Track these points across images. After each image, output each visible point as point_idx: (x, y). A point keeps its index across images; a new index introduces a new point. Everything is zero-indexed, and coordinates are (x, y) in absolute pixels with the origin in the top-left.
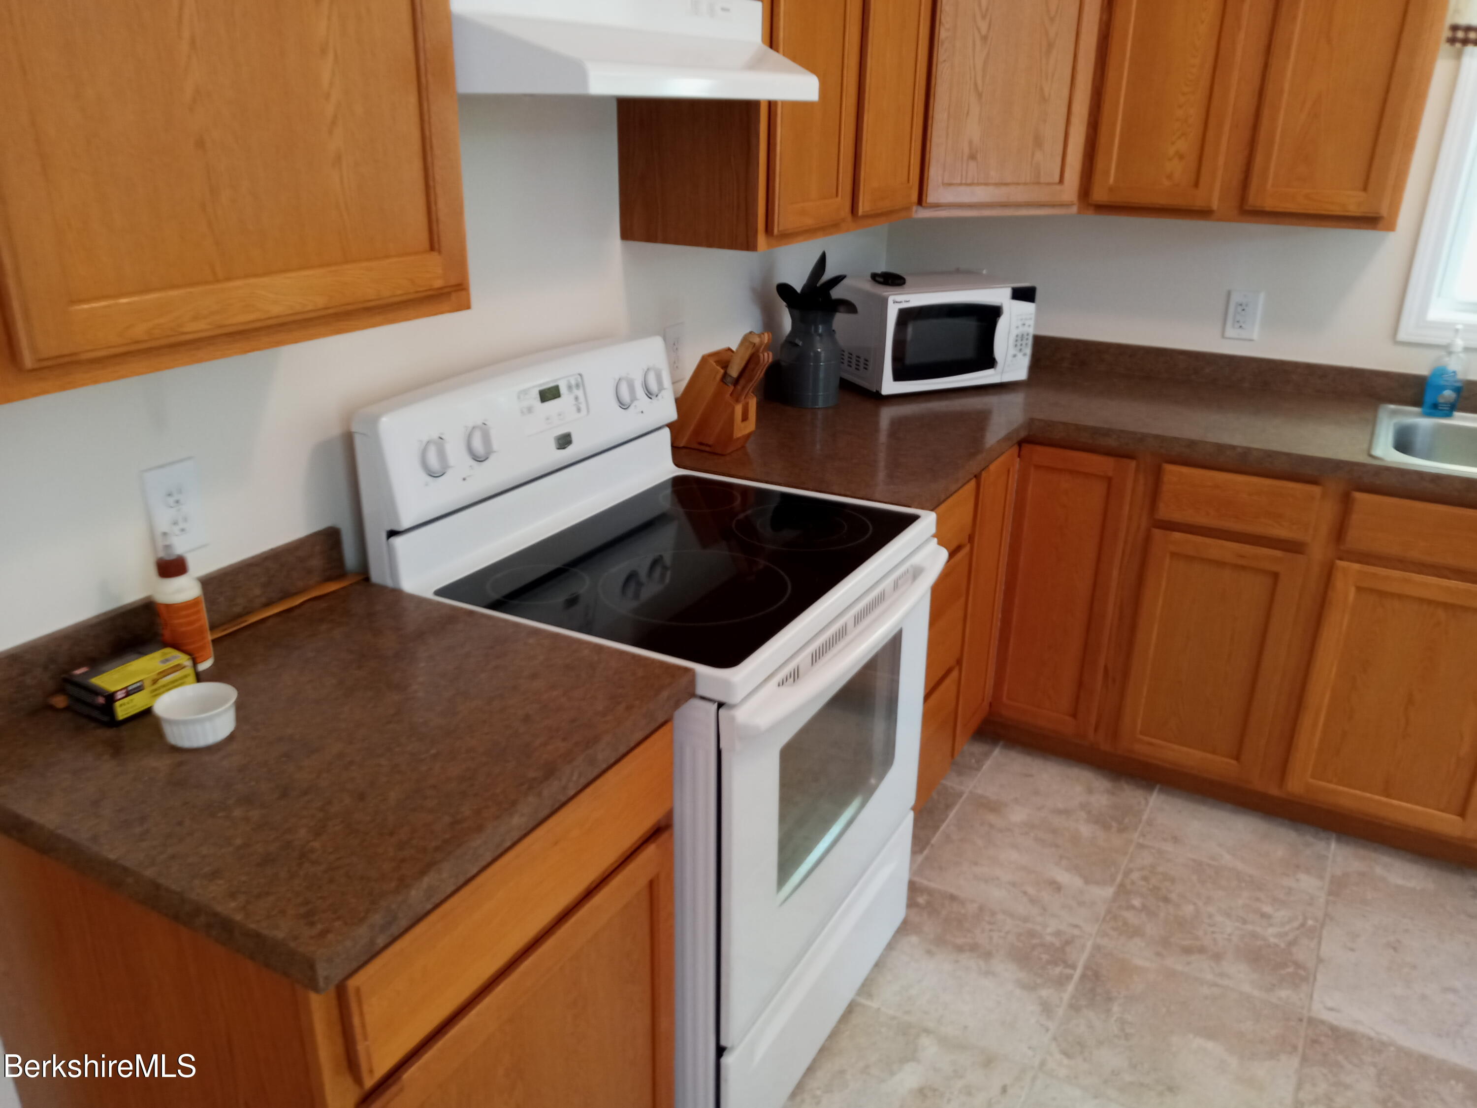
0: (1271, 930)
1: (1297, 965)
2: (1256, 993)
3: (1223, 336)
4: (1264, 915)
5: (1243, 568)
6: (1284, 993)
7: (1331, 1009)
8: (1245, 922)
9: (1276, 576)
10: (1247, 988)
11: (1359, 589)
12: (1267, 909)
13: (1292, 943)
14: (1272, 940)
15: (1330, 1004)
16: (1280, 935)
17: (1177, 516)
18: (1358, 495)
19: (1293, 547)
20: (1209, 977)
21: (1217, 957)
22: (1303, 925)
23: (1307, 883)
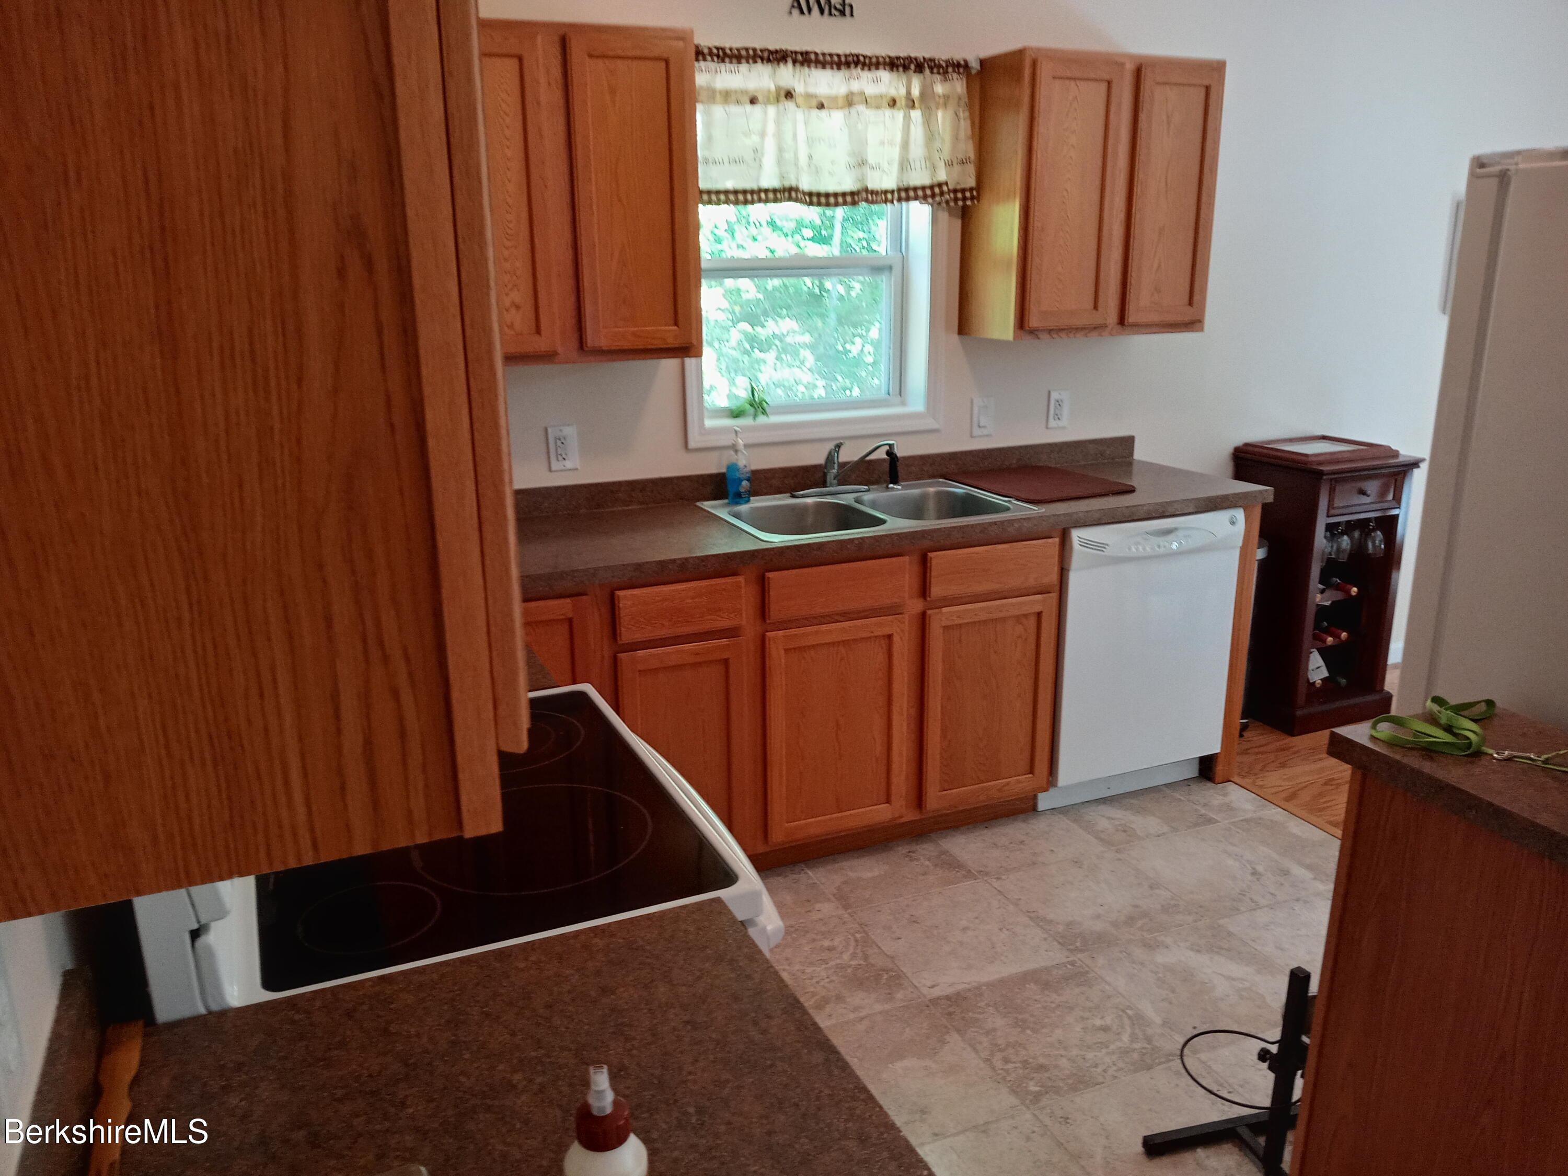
0: (846, 957)
1: (887, 971)
2: (887, 1007)
3: (550, 470)
4: (831, 949)
5: (700, 664)
6: (899, 995)
7: (933, 987)
8: (825, 962)
9: (726, 662)
10: (878, 1007)
11: (785, 650)
12: (826, 943)
13: (866, 957)
14: (853, 963)
15: (929, 984)
16: (854, 956)
17: (638, 636)
18: (770, 575)
19: (732, 633)
20: (852, 1016)
21: (839, 998)
22: (856, 941)
23: (827, 909)
